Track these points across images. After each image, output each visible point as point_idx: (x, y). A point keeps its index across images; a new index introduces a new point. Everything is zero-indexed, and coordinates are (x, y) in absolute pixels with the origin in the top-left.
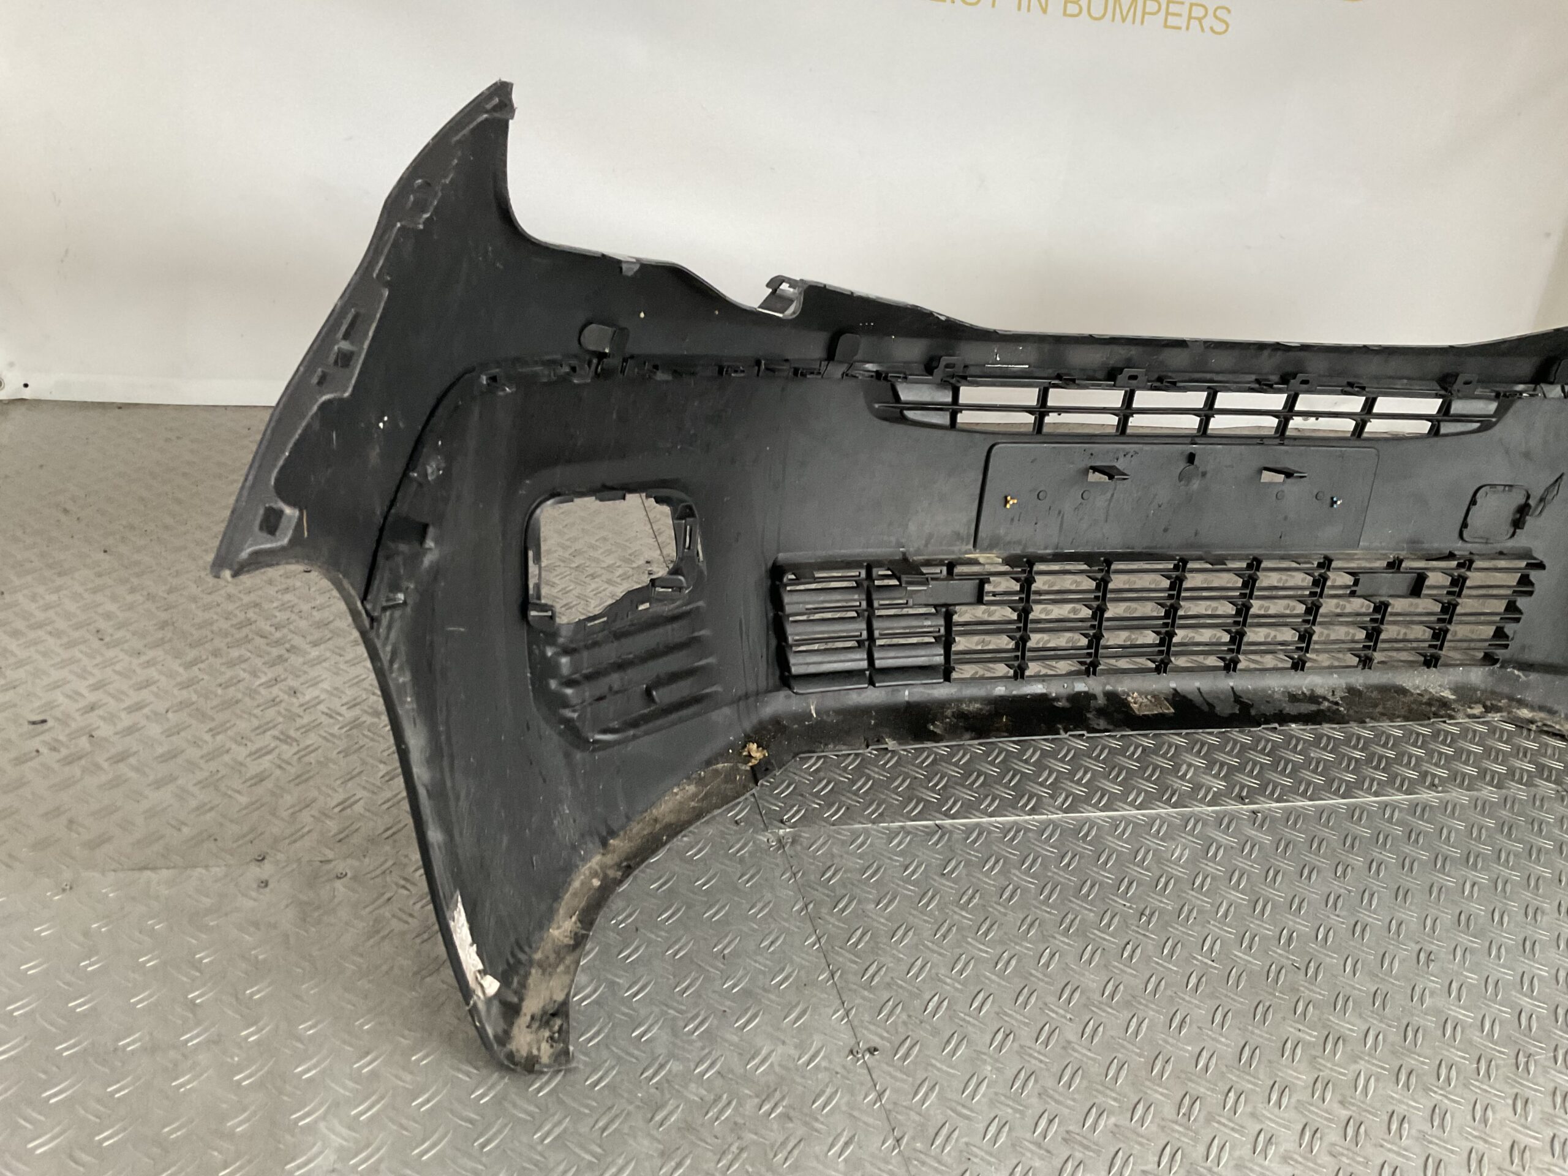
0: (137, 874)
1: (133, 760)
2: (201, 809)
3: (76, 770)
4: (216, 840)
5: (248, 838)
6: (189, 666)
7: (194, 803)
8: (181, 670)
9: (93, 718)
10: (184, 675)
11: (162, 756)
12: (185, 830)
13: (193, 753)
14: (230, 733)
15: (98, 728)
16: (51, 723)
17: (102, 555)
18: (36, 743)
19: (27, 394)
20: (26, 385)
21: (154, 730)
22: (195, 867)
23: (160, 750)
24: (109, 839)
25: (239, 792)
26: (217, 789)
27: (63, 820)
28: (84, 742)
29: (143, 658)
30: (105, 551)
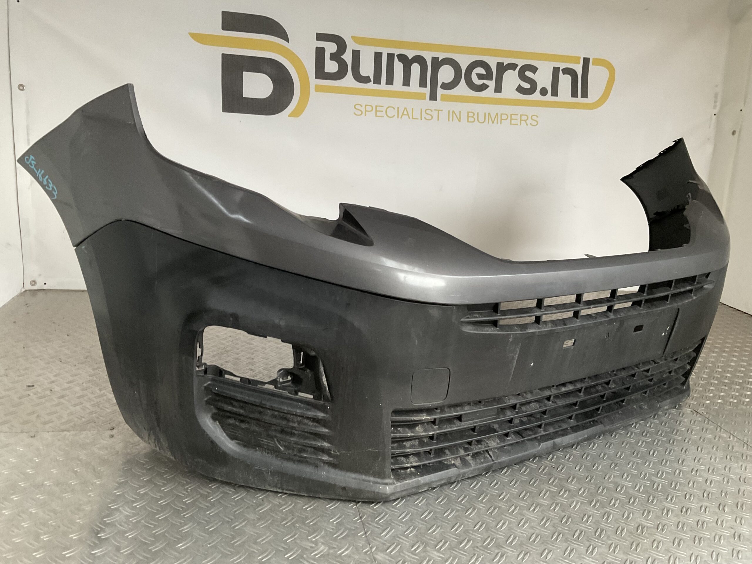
0: (61, 433)
1: (67, 398)
2: (91, 413)
3: (43, 400)
4: (95, 423)
5: (109, 422)
6: (94, 370)
7: (88, 411)
8: (91, 371)
9: (53, 385)
10: (92, 372)
11: (78, 397)
12: (83, 419)
13: (92, 396)
14: (107, 390)
15: (54, 388)
16: (35, 386)
17: (66, 336)
18: (29, 392)
19: (45, 287)
20: (45, 284)
21: (77, 389)
22: (85, 430)
23: (78, 395)
24: (52, 422)
25: (107, 408)
26: (99, 407)
27: (35, 415)
28: (48, 392)
29: (76, 367)
30: (68, 335)
